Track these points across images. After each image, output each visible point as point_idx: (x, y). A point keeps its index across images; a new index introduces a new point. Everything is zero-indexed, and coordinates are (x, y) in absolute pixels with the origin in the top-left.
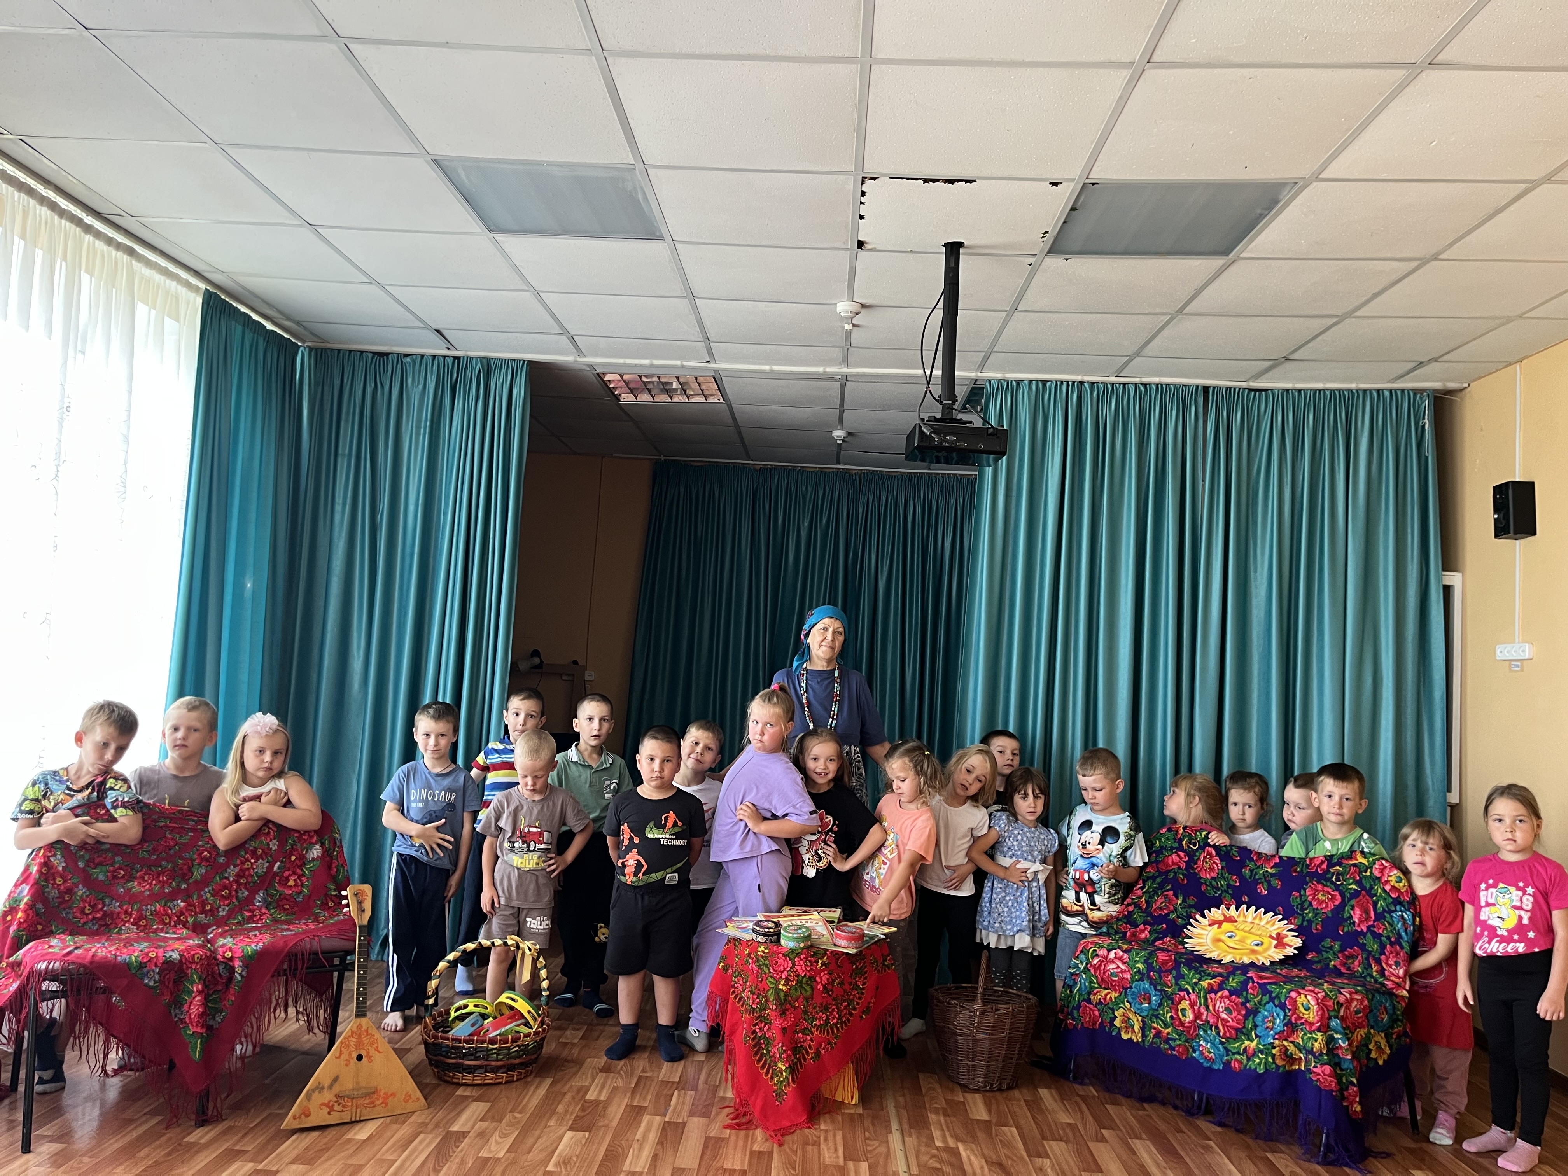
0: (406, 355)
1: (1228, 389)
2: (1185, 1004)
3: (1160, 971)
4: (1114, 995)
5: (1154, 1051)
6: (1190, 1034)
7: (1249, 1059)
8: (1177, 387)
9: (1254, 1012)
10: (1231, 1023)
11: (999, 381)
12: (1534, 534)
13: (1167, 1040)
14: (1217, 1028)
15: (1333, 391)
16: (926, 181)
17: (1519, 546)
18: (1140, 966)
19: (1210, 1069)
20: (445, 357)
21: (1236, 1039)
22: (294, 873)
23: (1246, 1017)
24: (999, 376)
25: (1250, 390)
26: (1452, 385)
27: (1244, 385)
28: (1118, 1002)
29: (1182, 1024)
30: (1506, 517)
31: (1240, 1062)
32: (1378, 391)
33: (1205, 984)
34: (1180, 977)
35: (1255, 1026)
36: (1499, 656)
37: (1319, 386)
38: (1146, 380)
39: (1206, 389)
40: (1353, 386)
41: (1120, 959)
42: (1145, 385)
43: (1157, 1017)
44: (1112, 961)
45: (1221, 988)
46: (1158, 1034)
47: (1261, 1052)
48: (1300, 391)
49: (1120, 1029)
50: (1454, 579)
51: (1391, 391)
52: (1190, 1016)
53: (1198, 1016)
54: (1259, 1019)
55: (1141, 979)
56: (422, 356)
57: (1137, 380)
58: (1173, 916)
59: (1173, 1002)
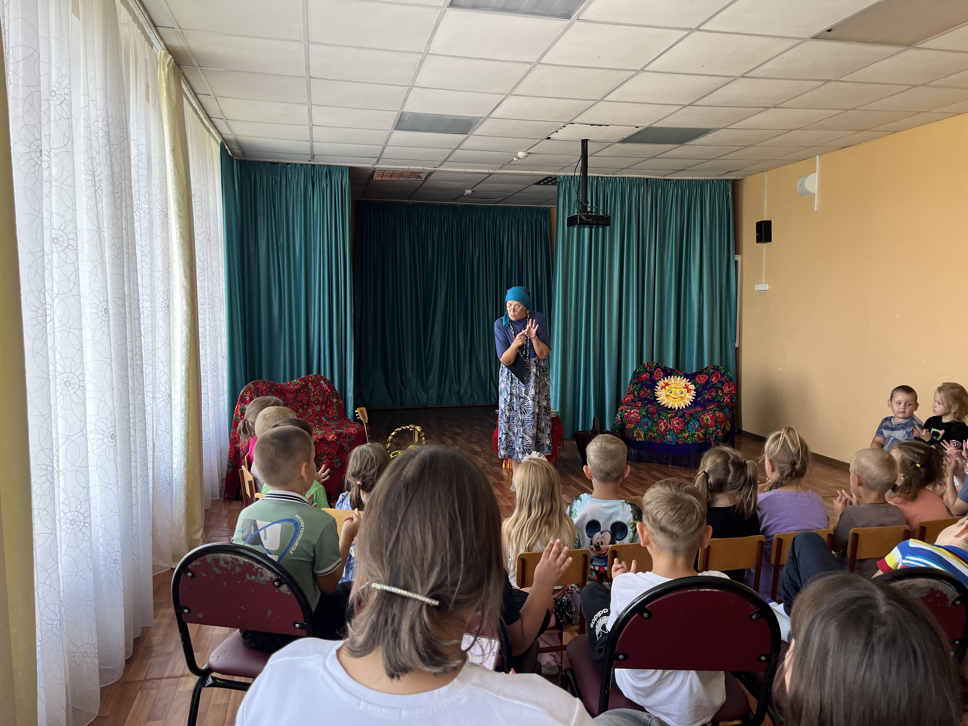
0: (287, 164)
1: (656, 179)
2: (662, 424)
3: (652, 414)
4: (633, 425)
5: (650, 443)
6: (663, 434)
7: (685, 440)
8: (636, 179)
9: (688, 423)
10: (679, 428)
11: (564, 177)
12: (771, 241)
13: (654, 438)
14: (674, 430)
15: (695, 180)
17: (764, 246)
18: (644, 413)
19: (671, 445)
20: (307, 165)
21: (680, 433)
22: (331, 409)
23: (685, 425)
24: (564, 174)
25: (665, 180)
26: (739, 178)
27: (662, 178)
28: (634, 428)
29: (660, 431)
30: (761, 235)
31: (682, 441)
32: (712, 180)
33: (669, 416)
34: (660, 414)
35: (688, 428)
36: (756, 289)
37: (690, 178)
38: (624, 176)
39: (647, 179)
40: (703, 178)
41: (636, 412)
42: (623, 178)
43: (650, 430)
44: (632, 413)
45: (675, 416)
46: (651, 436)
47: (691, 436)
48: (683, 180)
49: (635, 438)
50: (738, 258)
51: (717, 180)
52: (664, 428)
53: (667, 427)
54: (689, 425)
55: (645, 418)
56: (296, 164)
57: (620, 176)
58: (648, 397)
59: (657, 424)
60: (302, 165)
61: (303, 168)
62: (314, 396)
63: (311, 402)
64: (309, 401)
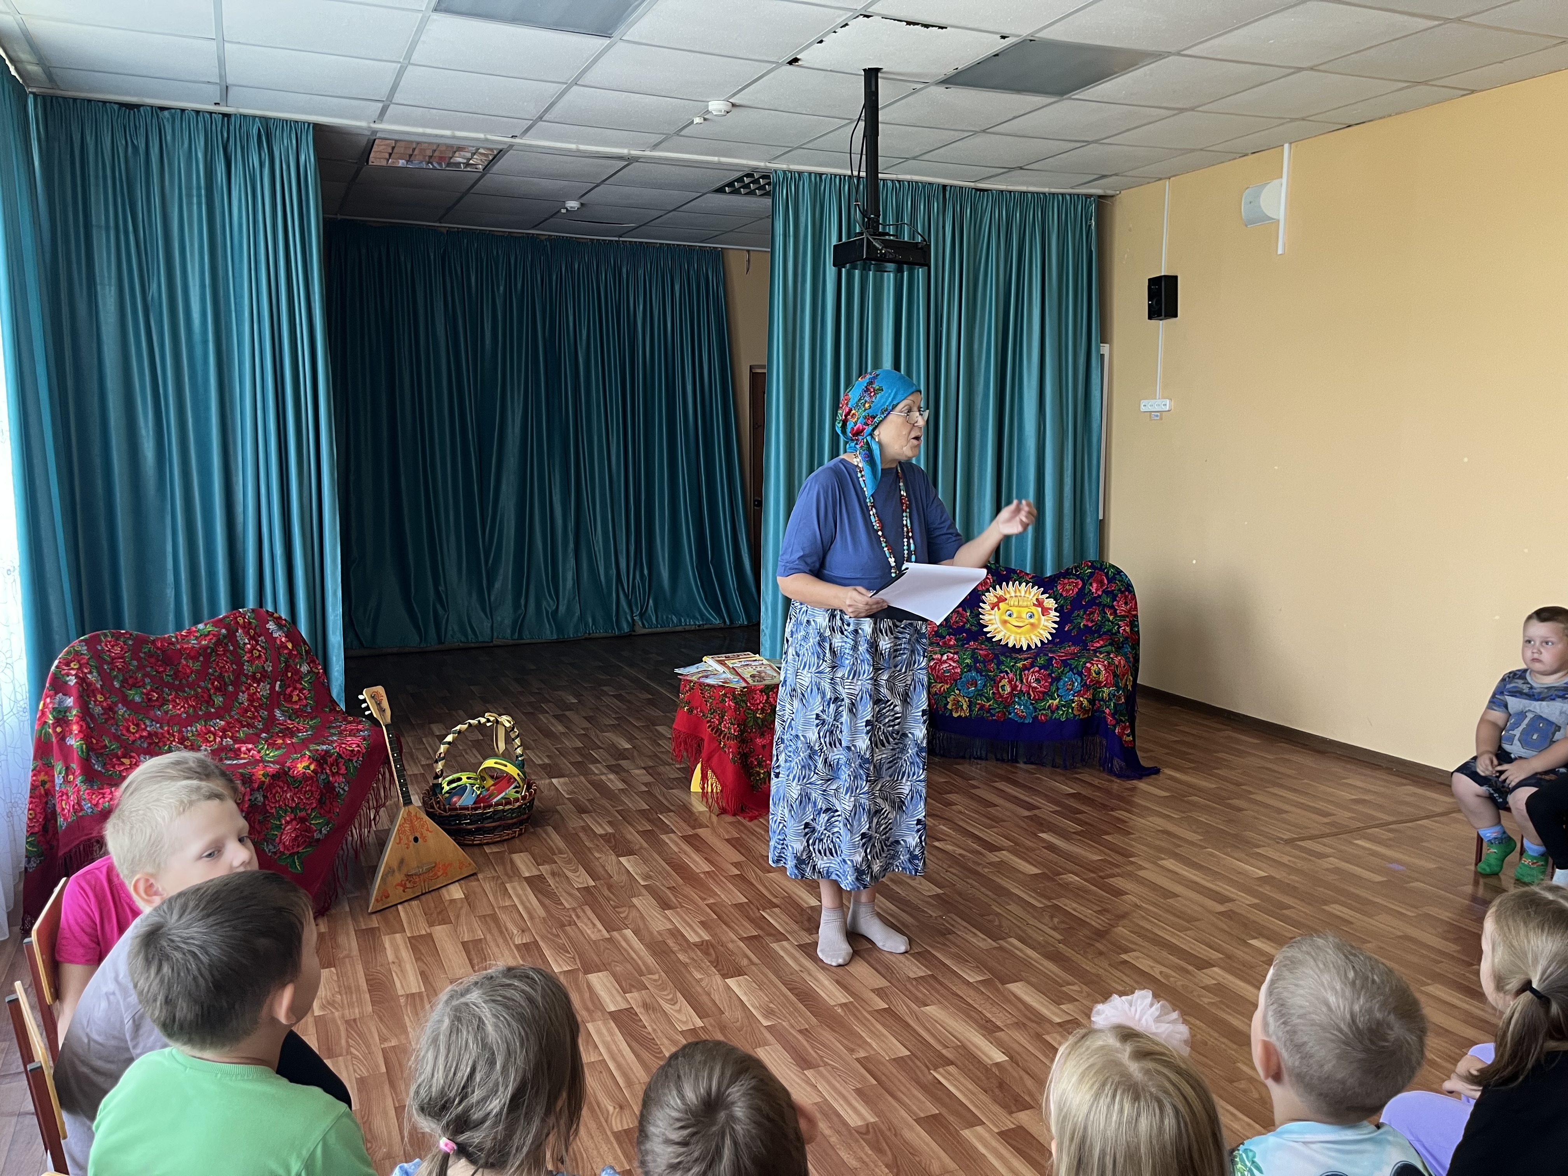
1: (961, 188)
2: (1005, 682)
3: (984, 662)
4: (946, 686)
5: (980, 719)
6: (1007, 703)
7: (1053, 712)
8: (925, 184)
9: (1058, 679)
10: (1040, 689)
11: (784, 172)
12: (1176, 316)
13: (989, 711)
14: (1029, 694)
15: (1033, 193)
16: (909, 23)
17: (1162, 325)
18: (968, 661)
19: (1023, 723)
20: (211, 113)
21: (1043, 700)
22: (295, 688)
23: (1051, 684)
24: (784, 167)
25: (977, 190)
26: (1110, 192)
27: (972, 185)
28: (949, 692)
29: (1001, 696)
30: (1159, 302)
31: (1046, 715)
32: (1062, 194)
33: (1020, 665)
34: (1000, 663)
35: (1058, 689)
36: (1143, 409)
37: (1023, 188)
38: (901, 177)
39: (944, 187)
40: (1046, 190)
41: (952, 659)
42: (899, 181)
43: (981, 695)
44: (945, 662)
45: (1032, 665)
46: (982, 707)
47: (1064, 706)
48: (1010, 192)
49: (951, 711)
50: (1105, 349)
51: (1070, 195)
52: (1008, 689)
53: (1014, 688)
54: (1061, 683)
55: (969, 671)
57: (894, 177)
58: (968, 626)
59: (996, 683)
60: (197, 112)
61: (200, 119)
62: (251, 661)
63: (246, 676)
64: (239, 673)
